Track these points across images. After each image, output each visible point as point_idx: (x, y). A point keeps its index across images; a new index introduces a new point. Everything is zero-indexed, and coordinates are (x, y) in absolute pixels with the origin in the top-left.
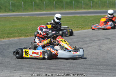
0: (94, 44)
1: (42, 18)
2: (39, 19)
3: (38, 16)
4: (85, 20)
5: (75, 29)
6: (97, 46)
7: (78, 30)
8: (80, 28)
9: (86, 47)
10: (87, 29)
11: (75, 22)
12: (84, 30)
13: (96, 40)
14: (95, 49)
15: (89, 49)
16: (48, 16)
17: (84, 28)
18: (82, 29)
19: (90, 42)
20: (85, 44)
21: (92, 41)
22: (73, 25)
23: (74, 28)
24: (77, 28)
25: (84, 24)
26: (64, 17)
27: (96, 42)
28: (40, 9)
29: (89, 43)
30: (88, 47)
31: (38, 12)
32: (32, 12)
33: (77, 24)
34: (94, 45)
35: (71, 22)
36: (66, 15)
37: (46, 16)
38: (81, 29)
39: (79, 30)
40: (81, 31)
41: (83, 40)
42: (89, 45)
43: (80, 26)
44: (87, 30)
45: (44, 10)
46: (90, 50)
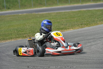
0: (98, 42)
1: (43, 15)
2: (38, 16)
3: (37, 13)
4: (91, 15)
5: (79, 27)
6: (101, 44)
7: (82, 27)
8: (85, 24)
9: (89, 46)
10: (93, 26)
11: (79, 19)
12: (89, 26)
13: (101, 38)
14: (99, 47)
15: (92, 48)
16: (50, 12)
18: (87, 25)
20: (89, 42)
21: (96, 38)
22: (77, 22)
23: (79, 25)
24: (82, 24)
25: (90, 20)
26: (68, 12)
27: (100, 39)
29: (93, 41)
30: (91, 45)
31: (37, 7)
32: (31, 8)
33: (82, 21)
34: (98, 43)
35: (75, 19)
36: (70, 11)
37: (47, 12)
38: (86, 26)
39: (84, 27)
40: (86, 28)
41: (88, 38)
42: (93, 43)
43: (85, 23)
44: (93, 27)
45: (44, 5)
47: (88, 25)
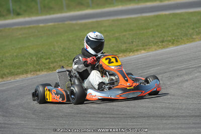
0: (196, 75)
1: (85, 24)
2: (77, 28)
3: (74, 22)
4: (181, 23)
5: (158, 46)
7: (164, 47)
8: (170, 41)
9: (179, 82)
10: (185, 44)
11: (158, 30)
12: (177, 45)
14: (199, 84)
15: (185, 86)
16: (99, 19)
17: (179, 42)
18: (173, 43)
19: (187, 71)
20: (178, 75)
21: (192, 68)
22: (153, 36)
23: (156, 42)
24: (163, 42)
25: (179, 33)
26: (135, 18)
27: (200, 69)
28: (81, 4)
29: (186, 74)
30: (183, 82)
31: (74, 11)
32: (62, 13)
33: (163, 34)
34: (196, 77)
35: (150, 31)
36: (139, 15)
37: (94, 20)
38: (170, 43)
39: (167, 47)
40: (172, 48)
41: (176, 68)
42: (186, 77)
43: (169, 38)
44: (185, 46)
46: (186, 88)
47: (175, 42)
